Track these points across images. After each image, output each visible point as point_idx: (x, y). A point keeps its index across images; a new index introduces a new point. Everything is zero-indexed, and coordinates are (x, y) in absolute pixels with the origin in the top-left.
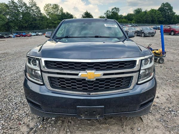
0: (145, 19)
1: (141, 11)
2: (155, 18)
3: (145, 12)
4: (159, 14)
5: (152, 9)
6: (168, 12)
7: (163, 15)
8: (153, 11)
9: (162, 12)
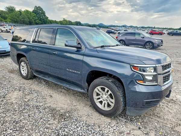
0: (22, 20)
1: (15, 9)
2: (31, 20)
3: (20, 12)
4: (34, 16)
5: (26, 10)
6: (42, 15)
7: (38, 18)
8: (27, 12)
9: (37, 14)
